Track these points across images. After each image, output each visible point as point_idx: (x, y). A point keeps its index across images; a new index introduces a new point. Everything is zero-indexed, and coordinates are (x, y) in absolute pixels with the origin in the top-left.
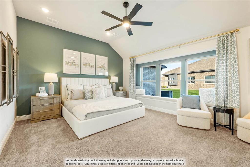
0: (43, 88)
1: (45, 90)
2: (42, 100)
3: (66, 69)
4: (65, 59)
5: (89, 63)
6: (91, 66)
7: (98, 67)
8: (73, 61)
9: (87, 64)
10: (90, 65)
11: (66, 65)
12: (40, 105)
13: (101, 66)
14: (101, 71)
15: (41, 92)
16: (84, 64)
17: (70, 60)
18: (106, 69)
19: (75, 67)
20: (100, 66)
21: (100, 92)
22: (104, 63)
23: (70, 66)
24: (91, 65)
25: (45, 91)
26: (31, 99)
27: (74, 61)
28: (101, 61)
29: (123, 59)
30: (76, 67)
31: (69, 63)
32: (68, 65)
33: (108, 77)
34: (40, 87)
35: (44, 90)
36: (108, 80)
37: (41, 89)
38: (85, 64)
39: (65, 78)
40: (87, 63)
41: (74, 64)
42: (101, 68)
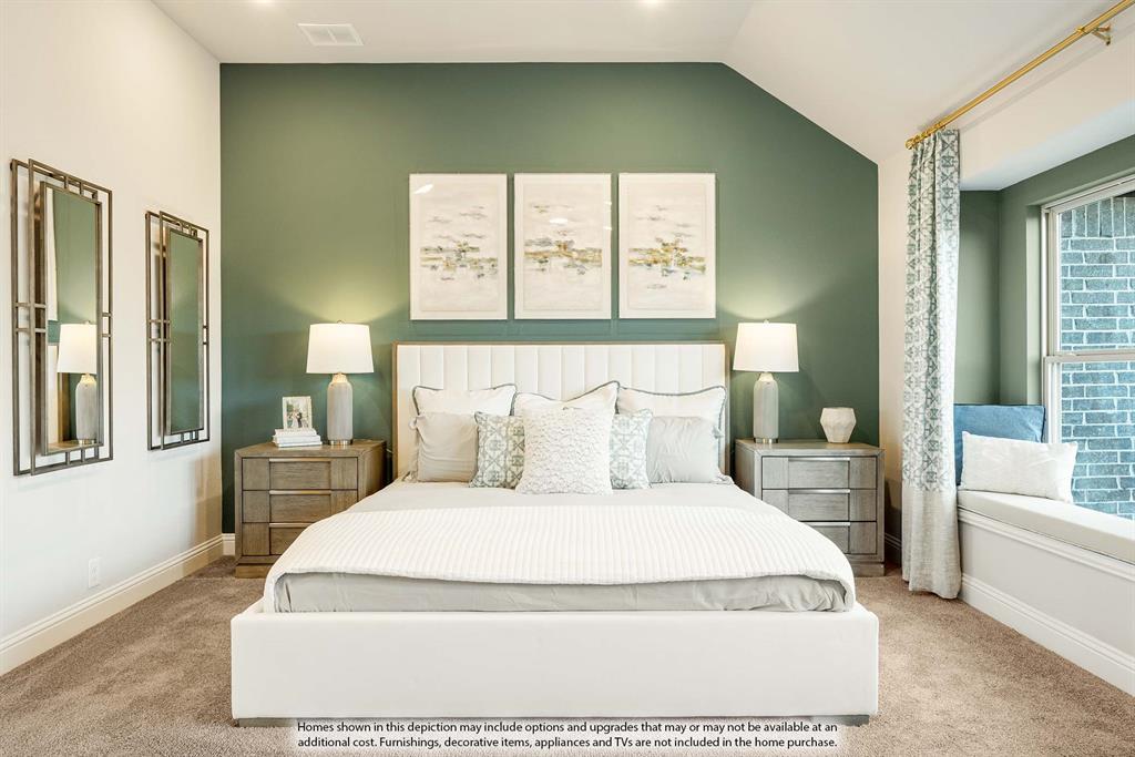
0: (303, 404)
1: (310, 412)
2: (278, 466)
3: (430, 296)
4: (421, 235)
5: (563, 240)
6: (583, 260)
7: (635, 256)
8: (462, 240)
9: (554, 248)
10: (575, 255)
11: (428, 271)
12: (272, 492)
13: (659, 246)
14: (655, 287)
15: (290, 422)
16: (533, 249)
17: (448, 237)
18: (703, 269)
19: (473, 273)
20: (651, 251)
21: (566, 442)
22: (685, 226)
23: (447, 274)
24: (580, 252)
25: (308, 419)
26: (236, 456)
27: (466, 239)
28: (656, 214)
29: (875, 167)
30: (481, 275)
31: (441, 255)
32: (434, 267)
33: (716, 331)
34: (286, 400)
35: (304, 418)
36: (717, 351)
37: (290, 408)
38: (541, 249)
39: (416, 349)
40: (554, 240)
41: (470, 255)
42: (659, 267)
